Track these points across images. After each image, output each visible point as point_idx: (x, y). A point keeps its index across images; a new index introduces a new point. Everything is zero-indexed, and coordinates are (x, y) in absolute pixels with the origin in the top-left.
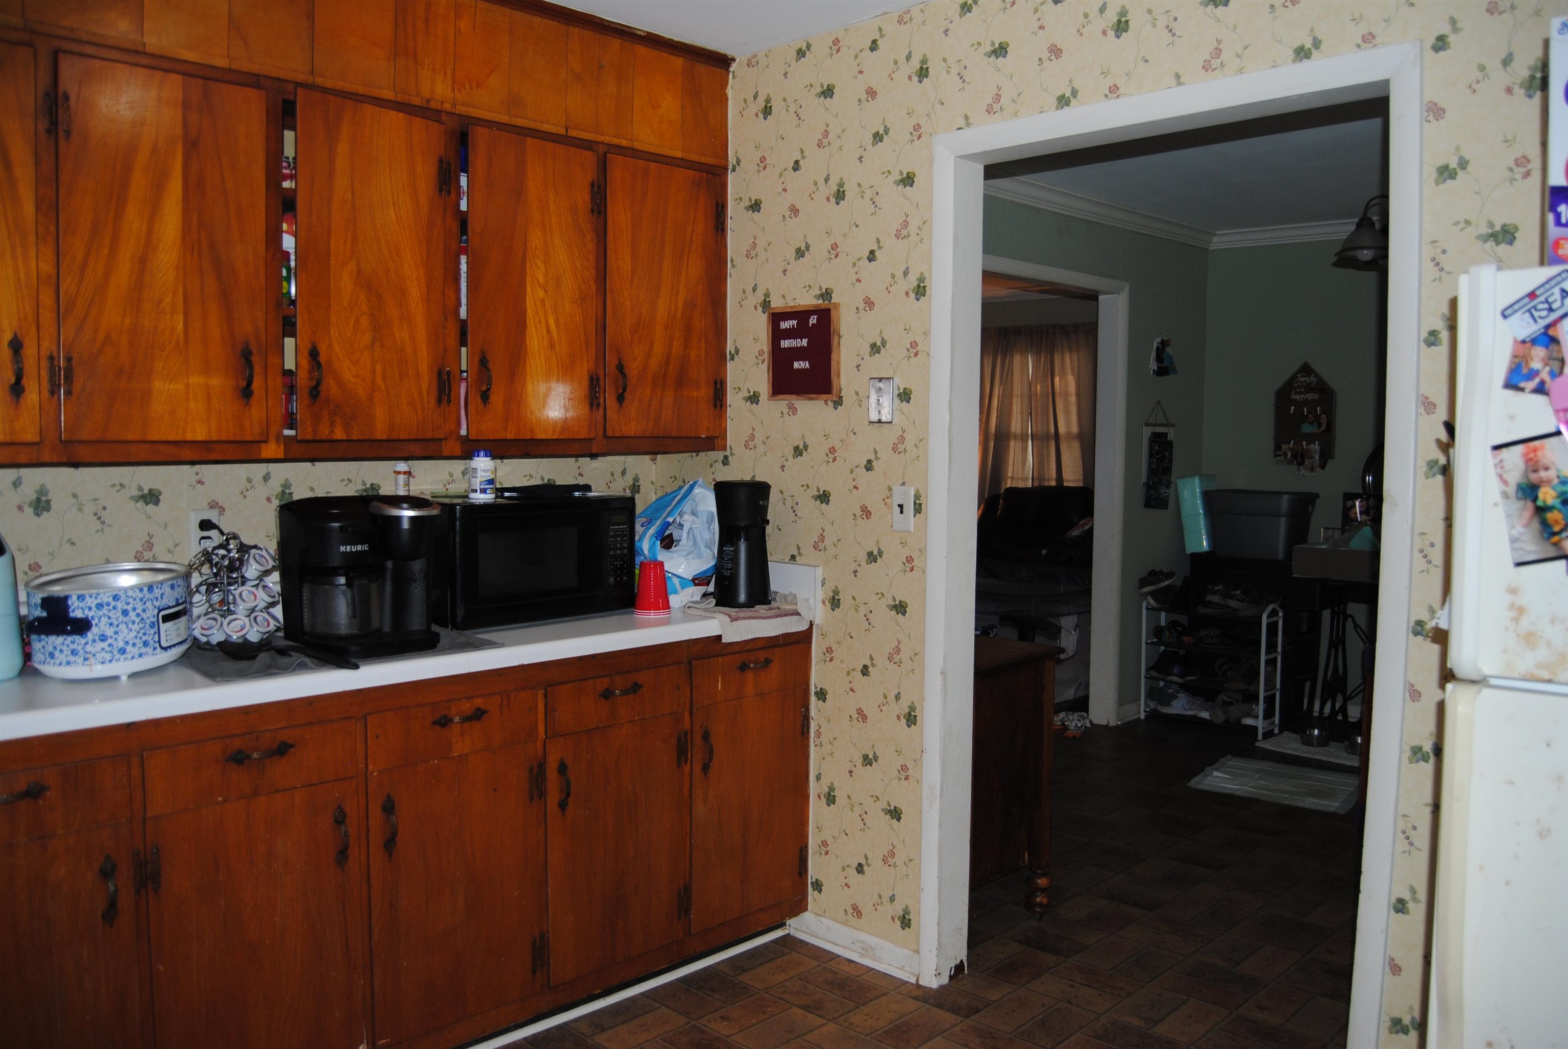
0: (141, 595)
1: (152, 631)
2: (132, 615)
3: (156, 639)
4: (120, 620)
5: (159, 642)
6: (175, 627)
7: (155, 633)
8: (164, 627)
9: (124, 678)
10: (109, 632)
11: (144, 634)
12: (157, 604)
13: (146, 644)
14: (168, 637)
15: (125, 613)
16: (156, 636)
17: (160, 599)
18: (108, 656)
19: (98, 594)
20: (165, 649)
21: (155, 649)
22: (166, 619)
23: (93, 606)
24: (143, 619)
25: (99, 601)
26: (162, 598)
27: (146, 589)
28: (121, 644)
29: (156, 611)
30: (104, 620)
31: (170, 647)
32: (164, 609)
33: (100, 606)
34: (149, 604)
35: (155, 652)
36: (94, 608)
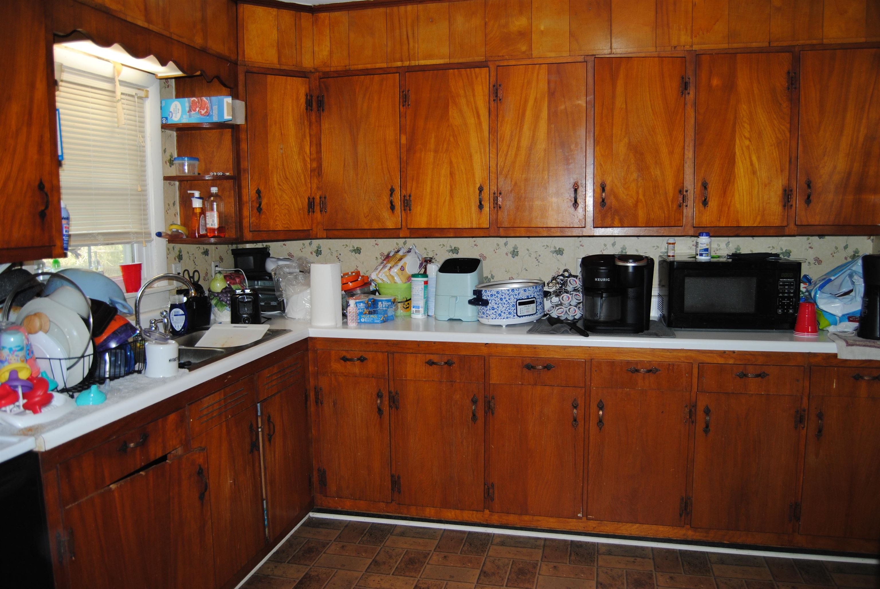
0: (508, 293)
1: (513, 308)
2: (504, 300)
3: (515, 312)
4: (499, 302)
5: (517, 313)
6: (525, 308)
7: (514, 309)
8: (519, 307)
9: (504, 326)
10: (495, 307)
11: (509, 309)
12: (516, 297)
13: (510, 313)
14: (521, 312)
15: (501, 299)
16: (515, 310)
17: (517, 295)
18: (494, 316)
19: (491, 291)
20: (520, 317)
21: (514, 316)
22: (520, 304)
23: (489, 295)
24: (509, 303)
25: (491, 293)
26: (519, 295)
27: (510, 291)
28: (500, 312)
29: (515, 300)
30: (493, 301)
31: (522, 316)
32: (519, 300)
33: (492, 295)
34: (512, 297)
35: (514, 317)
36: (490, 296)
